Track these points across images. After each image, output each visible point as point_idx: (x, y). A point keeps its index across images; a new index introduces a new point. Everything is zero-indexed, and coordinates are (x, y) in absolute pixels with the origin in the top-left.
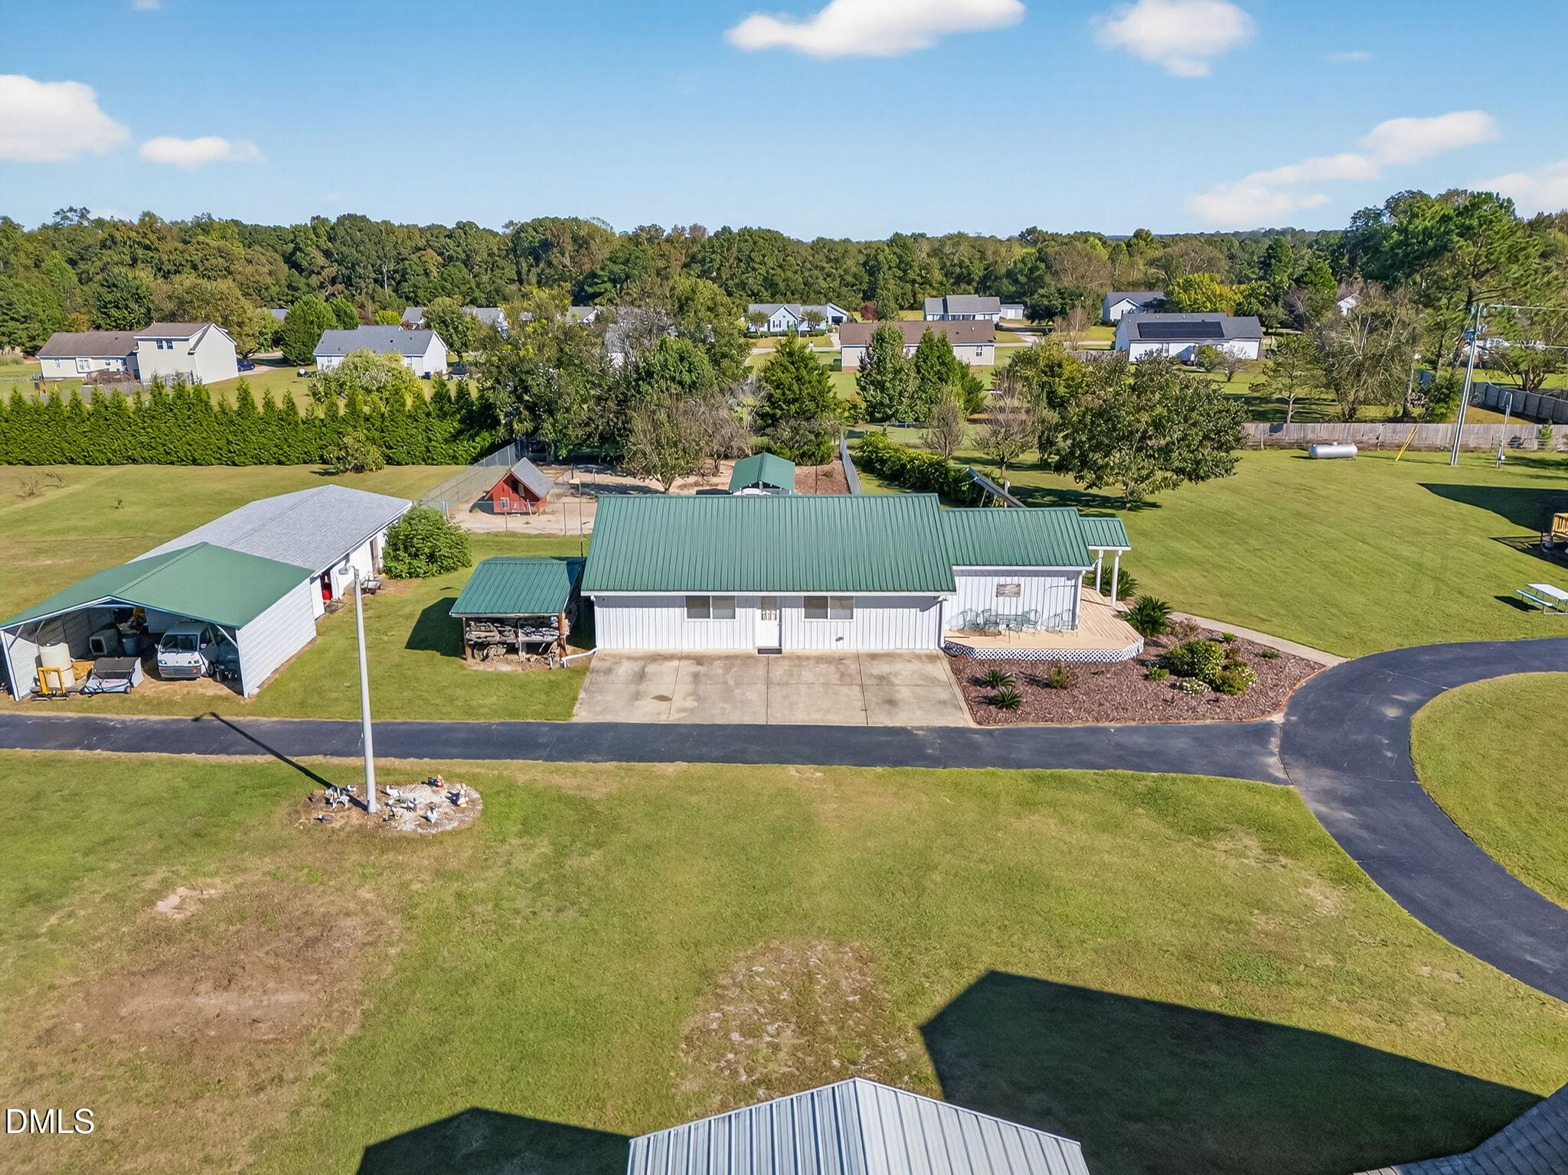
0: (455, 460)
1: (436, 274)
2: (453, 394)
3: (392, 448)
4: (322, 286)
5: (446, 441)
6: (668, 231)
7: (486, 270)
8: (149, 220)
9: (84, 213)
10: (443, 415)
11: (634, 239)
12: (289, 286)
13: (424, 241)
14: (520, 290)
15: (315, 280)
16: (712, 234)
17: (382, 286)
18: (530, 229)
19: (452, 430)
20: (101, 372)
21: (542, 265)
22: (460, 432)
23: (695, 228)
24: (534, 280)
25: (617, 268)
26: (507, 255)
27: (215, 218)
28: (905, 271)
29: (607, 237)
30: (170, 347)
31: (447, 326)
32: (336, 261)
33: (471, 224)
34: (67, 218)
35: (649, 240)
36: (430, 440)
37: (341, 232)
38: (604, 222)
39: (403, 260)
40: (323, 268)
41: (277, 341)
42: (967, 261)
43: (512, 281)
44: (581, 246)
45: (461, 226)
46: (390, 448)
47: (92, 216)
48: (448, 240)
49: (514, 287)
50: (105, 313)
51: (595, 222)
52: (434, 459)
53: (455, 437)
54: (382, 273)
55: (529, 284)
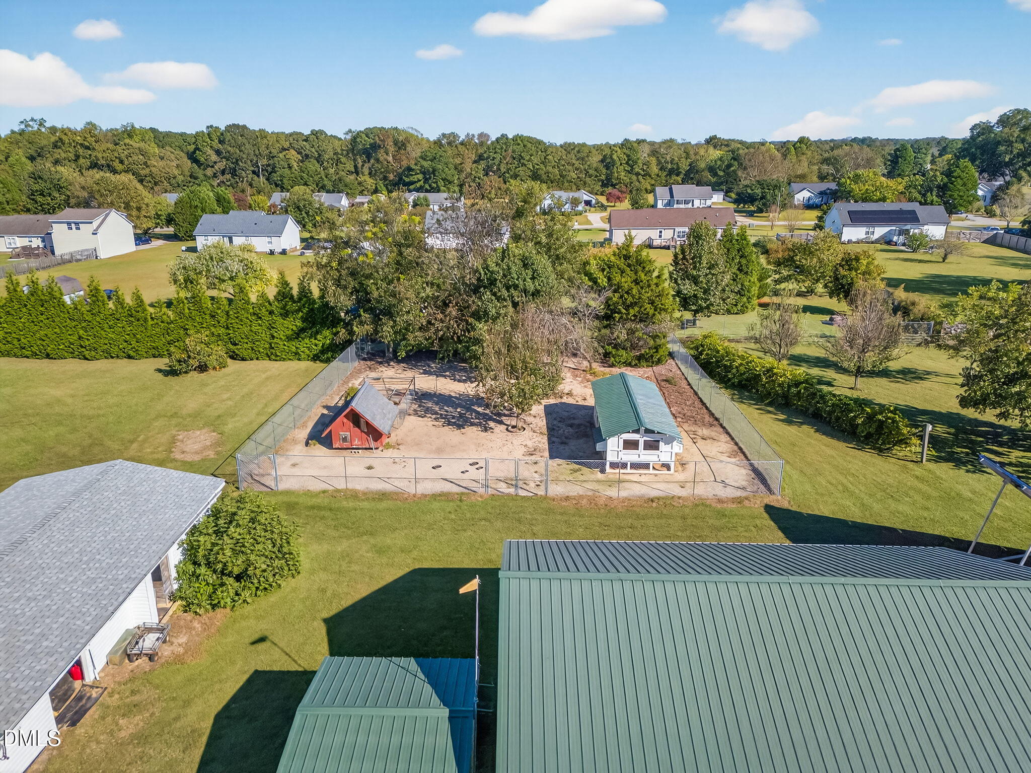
0: (297, 356)
1: (297, 168)
2: (295, 292)
3: (238, 344)
4: (215, 176)
5: (289, 339)
6: (462, 137)
7: (332, 164)
8: (91, 128)
9: (42, 123)
10: (285, 314)
11: (438, 143)
12: (191, 176)
13: (288, 143)
14: (357, 179)
15: (209, 172)
16: (494, 139)
17: (258, 176)
18: (363, 136)
19: (295, 328)
20: (24, 248)
21: (372, 161)
22: (302, 330)
23: (481, 135)
24: (366, 171)
25: (426, 164)
26: (348, 154)
27: (137, 126)
28: (632, 167)
29: (419, 142)
30: (78, 229)
31: (301, 211)
32: (225, 157)
33: (322, 132)
34: (29, 126)
35: (449, 144)
36: (273, 337)
37: (228, 137)
38: (416, 130)
39: (273, 157)
40: (215, 163)
41: (170, 221)
42: (676, 159)
43: (351, 173)
44: (399, 148)
45: (315, 133)
46: (235, 344)
47: (48, 125)
48: (304, 143)
49: (352, 177)
50: (33, 200)
51: (410, 131)
52: (277, 356)
53: (297, 335)
54: (258, 167)
55: (363, 175)
